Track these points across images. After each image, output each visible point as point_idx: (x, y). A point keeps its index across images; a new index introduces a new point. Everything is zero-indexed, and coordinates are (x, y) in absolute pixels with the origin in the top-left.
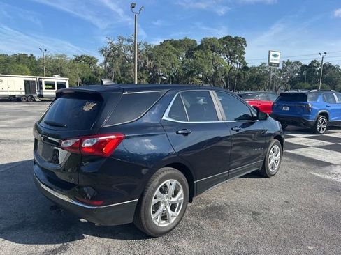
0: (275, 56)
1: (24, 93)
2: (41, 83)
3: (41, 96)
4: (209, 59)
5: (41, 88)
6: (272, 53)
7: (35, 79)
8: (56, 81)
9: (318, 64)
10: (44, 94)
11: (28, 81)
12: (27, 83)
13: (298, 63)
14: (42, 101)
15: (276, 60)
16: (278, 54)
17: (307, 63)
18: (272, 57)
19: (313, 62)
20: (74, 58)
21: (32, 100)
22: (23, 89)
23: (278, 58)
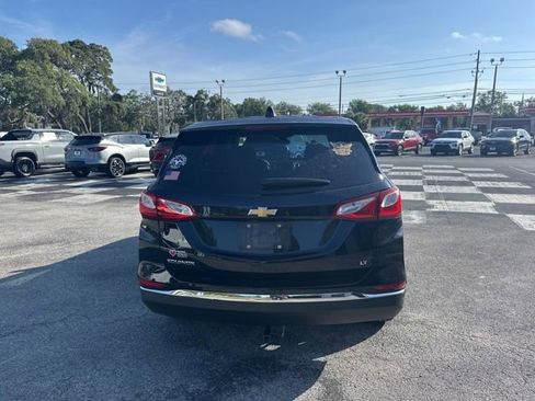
0: (159, 80)
4: (50, 77)
6: (155, 76)
9: (206, 96)
13: (180, 92)
15: (162, 87)
16: (163, 77)
17: (193, 94)
18: (155, 82)
19: (200, 92)
23: (164, 84)
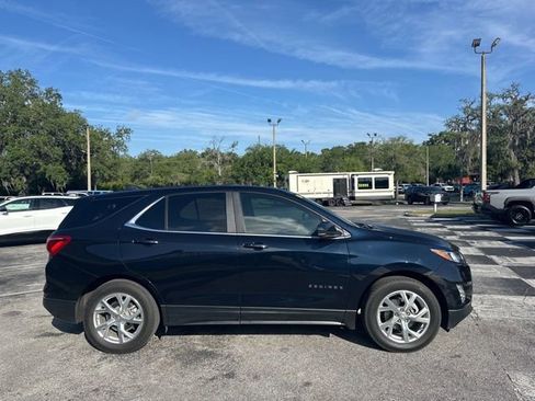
1: (332, 196)
2: (353, 180)
3: (353, 198)
5: (353, 188)
7: (347, 175)
8: (373, 177)
10: (357, 195)
11: (338, 180)
12: (336, 182)
14: (353, 205)
20: (428, 139)
21: (340, 203)
22: (332, 190)
